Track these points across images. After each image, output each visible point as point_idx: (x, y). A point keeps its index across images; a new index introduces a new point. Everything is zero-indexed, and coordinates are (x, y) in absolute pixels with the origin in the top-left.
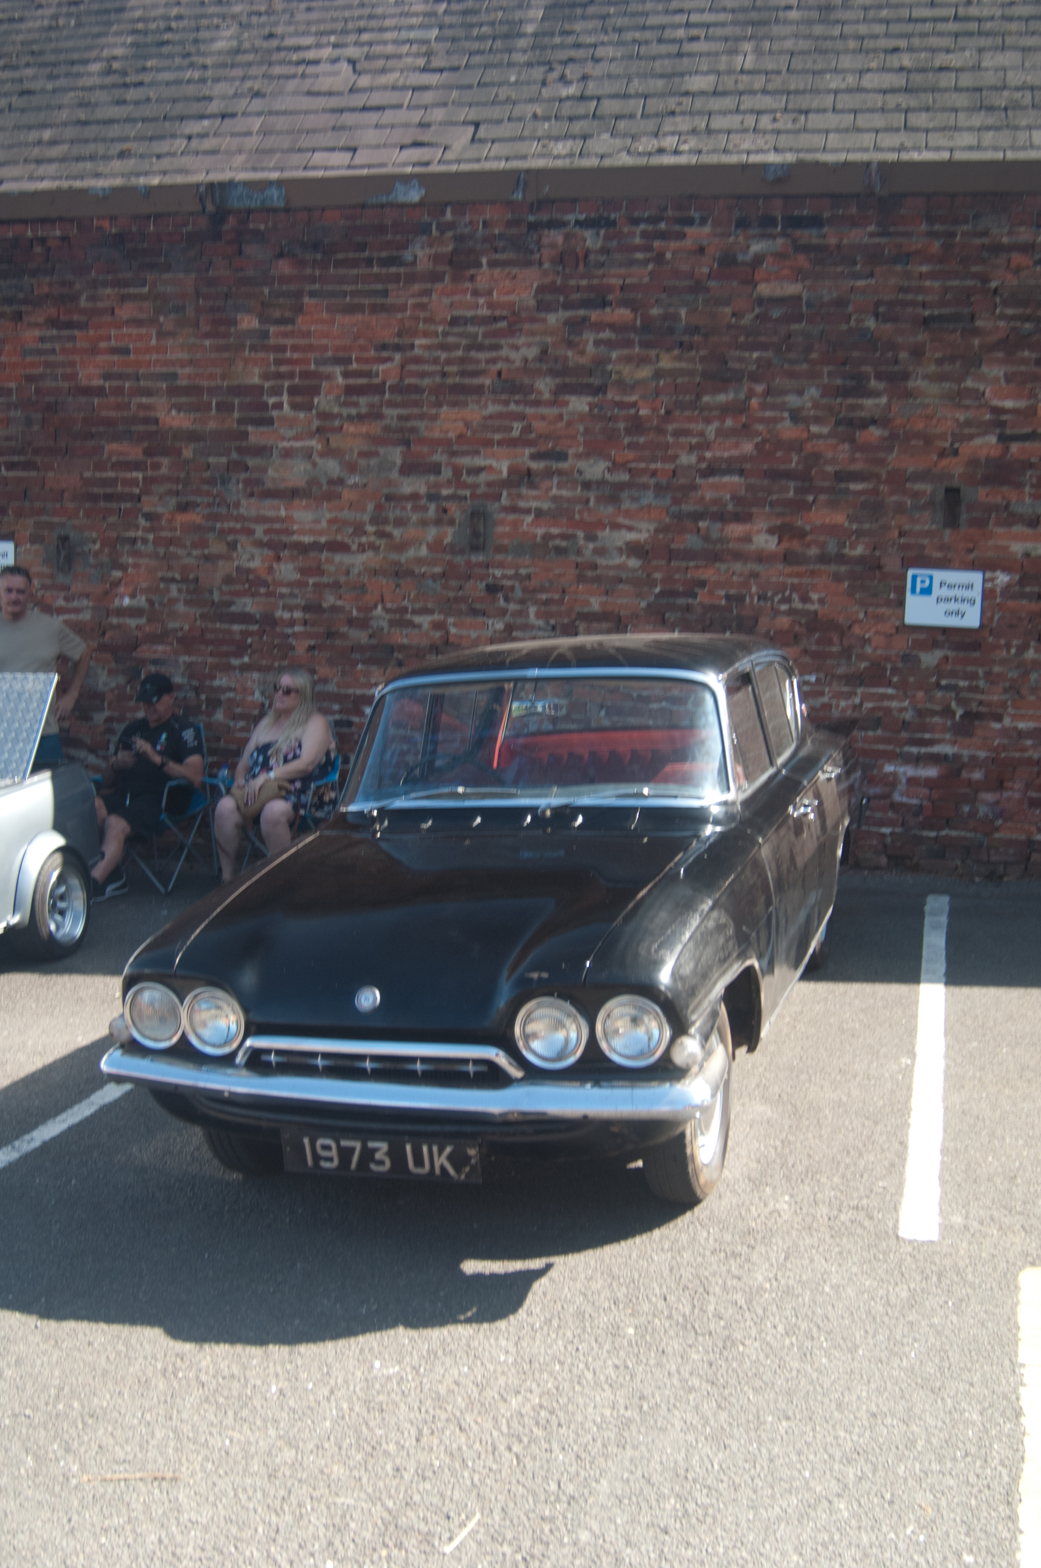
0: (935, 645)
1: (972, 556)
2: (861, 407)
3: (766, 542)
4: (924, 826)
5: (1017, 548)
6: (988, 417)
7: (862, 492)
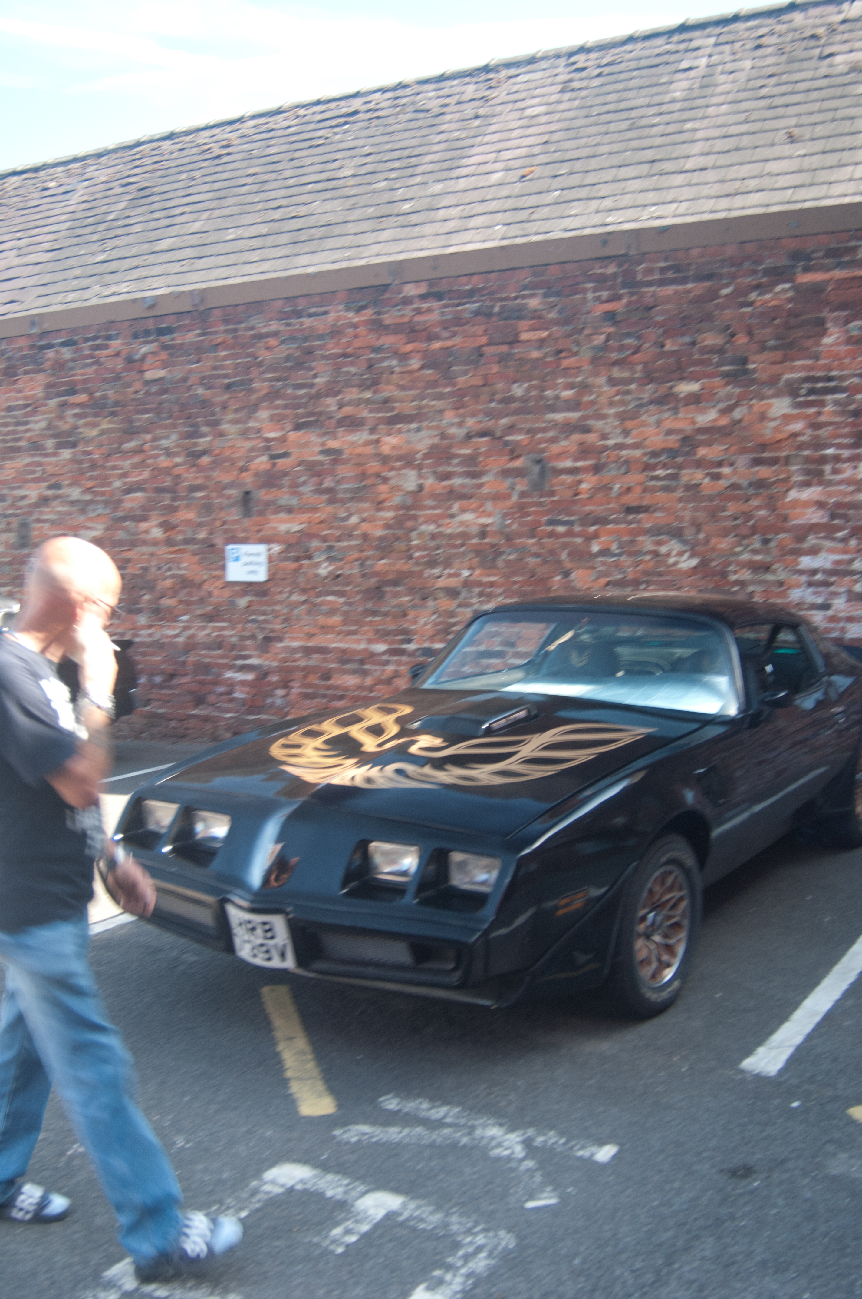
0: (244, 594)
1: (261, 534)
2: (196, 444)
3: (157, 533)
4: (250, 712)
5: (283, 527)
6: (262, 444)
7: (202, 498)
